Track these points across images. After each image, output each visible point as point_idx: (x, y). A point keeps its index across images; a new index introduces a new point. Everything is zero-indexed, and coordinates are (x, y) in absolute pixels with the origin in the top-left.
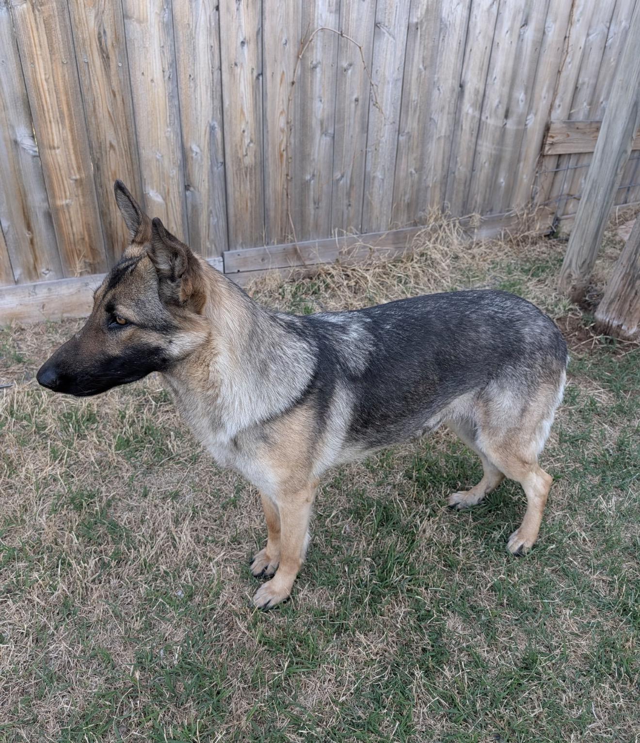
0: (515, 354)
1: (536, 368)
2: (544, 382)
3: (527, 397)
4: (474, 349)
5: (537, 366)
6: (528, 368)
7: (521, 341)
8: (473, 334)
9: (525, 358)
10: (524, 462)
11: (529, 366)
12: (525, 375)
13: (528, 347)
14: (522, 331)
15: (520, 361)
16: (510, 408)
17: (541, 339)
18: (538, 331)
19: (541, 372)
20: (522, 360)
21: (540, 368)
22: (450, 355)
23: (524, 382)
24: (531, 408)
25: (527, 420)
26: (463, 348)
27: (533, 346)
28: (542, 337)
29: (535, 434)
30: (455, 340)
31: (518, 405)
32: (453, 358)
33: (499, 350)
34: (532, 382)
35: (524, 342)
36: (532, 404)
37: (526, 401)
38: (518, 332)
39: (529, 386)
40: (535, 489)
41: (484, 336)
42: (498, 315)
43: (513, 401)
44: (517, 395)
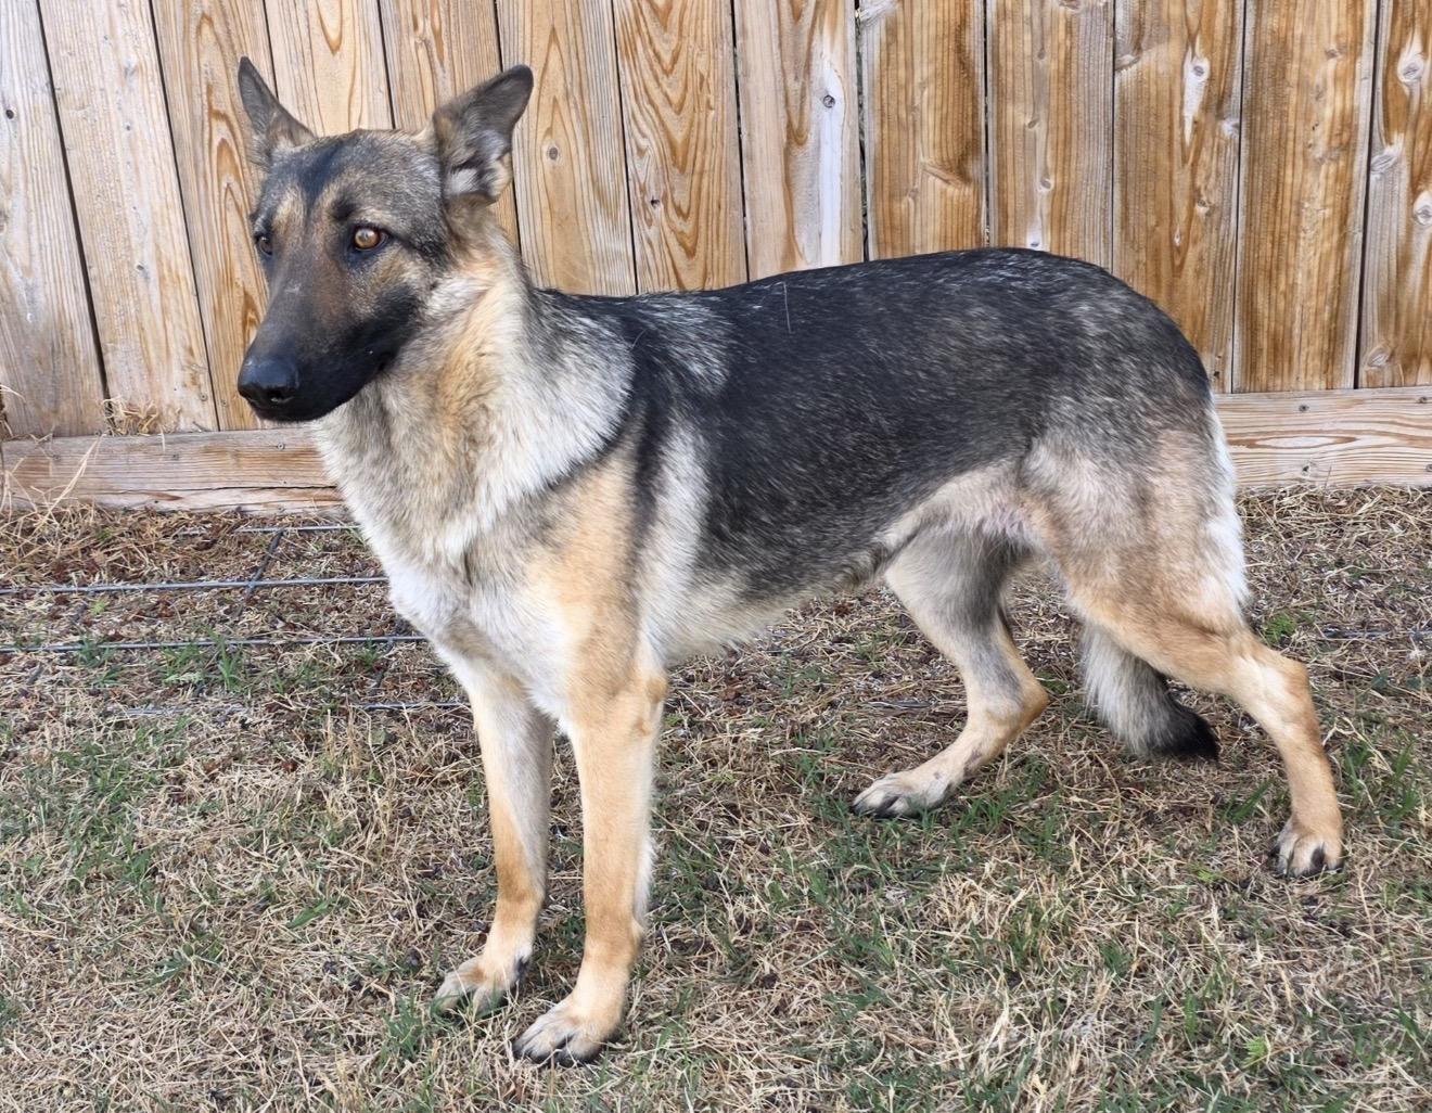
0: (1069, 366)
1: (1128, 394)
2: (1166, 427)
3: (1134, 466)
4: (965, 355)
5: (1131, 389)
6: (1112, 396)
7: (1075, 333)
8: (955, 322)
9: (1095, 373)
10: (1206, 631)
11: (1112, 392)
12: (1110, 414)
13: (1096, 346)
14: (1075, 312)
15: (1084, 382)
16: (1101, 499)
17: (1127, 330)
18: (1117, 311)
19: (1149, 403)
20: (1091, 378)
21: (1141, 395)
22: (912, 368)
23: (1112, 431)
24: (1158, 493)
25: (1161, 520)
26: (938, 352)
27: (1108, 344)
28: (1131, 326)
29: (1202, 556)
30: (918, 333)
31: (1120, 488)
32: (921, 375)
33: (1028, 359)
34: (1132, 427)
35: (1084, 336)
36: (1155, 481)
37: (1137, 476)
38: (1063, 314)
39: (1129, 441)
40: (1271, 701)
41: (983, 325)
42: (1013, 284)
43: (1104, 482)
44: (1105, 464)
